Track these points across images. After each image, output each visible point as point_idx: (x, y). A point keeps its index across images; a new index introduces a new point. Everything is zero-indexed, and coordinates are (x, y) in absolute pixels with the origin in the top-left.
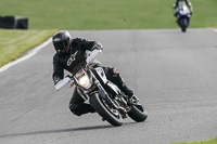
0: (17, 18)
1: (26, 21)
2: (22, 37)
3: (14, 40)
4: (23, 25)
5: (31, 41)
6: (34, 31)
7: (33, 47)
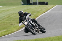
0: (45, 2)
1: (48, 3)
2: (47, 7)
3: (45, 8)
4: (47, 4)
5: (49, 8)
6: (49, 5)
7: (50, 9)
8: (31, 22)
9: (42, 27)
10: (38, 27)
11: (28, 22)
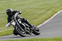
8: (20, 22)
9: (35, 28)
10: (29, 28)
11: (16, 22)
